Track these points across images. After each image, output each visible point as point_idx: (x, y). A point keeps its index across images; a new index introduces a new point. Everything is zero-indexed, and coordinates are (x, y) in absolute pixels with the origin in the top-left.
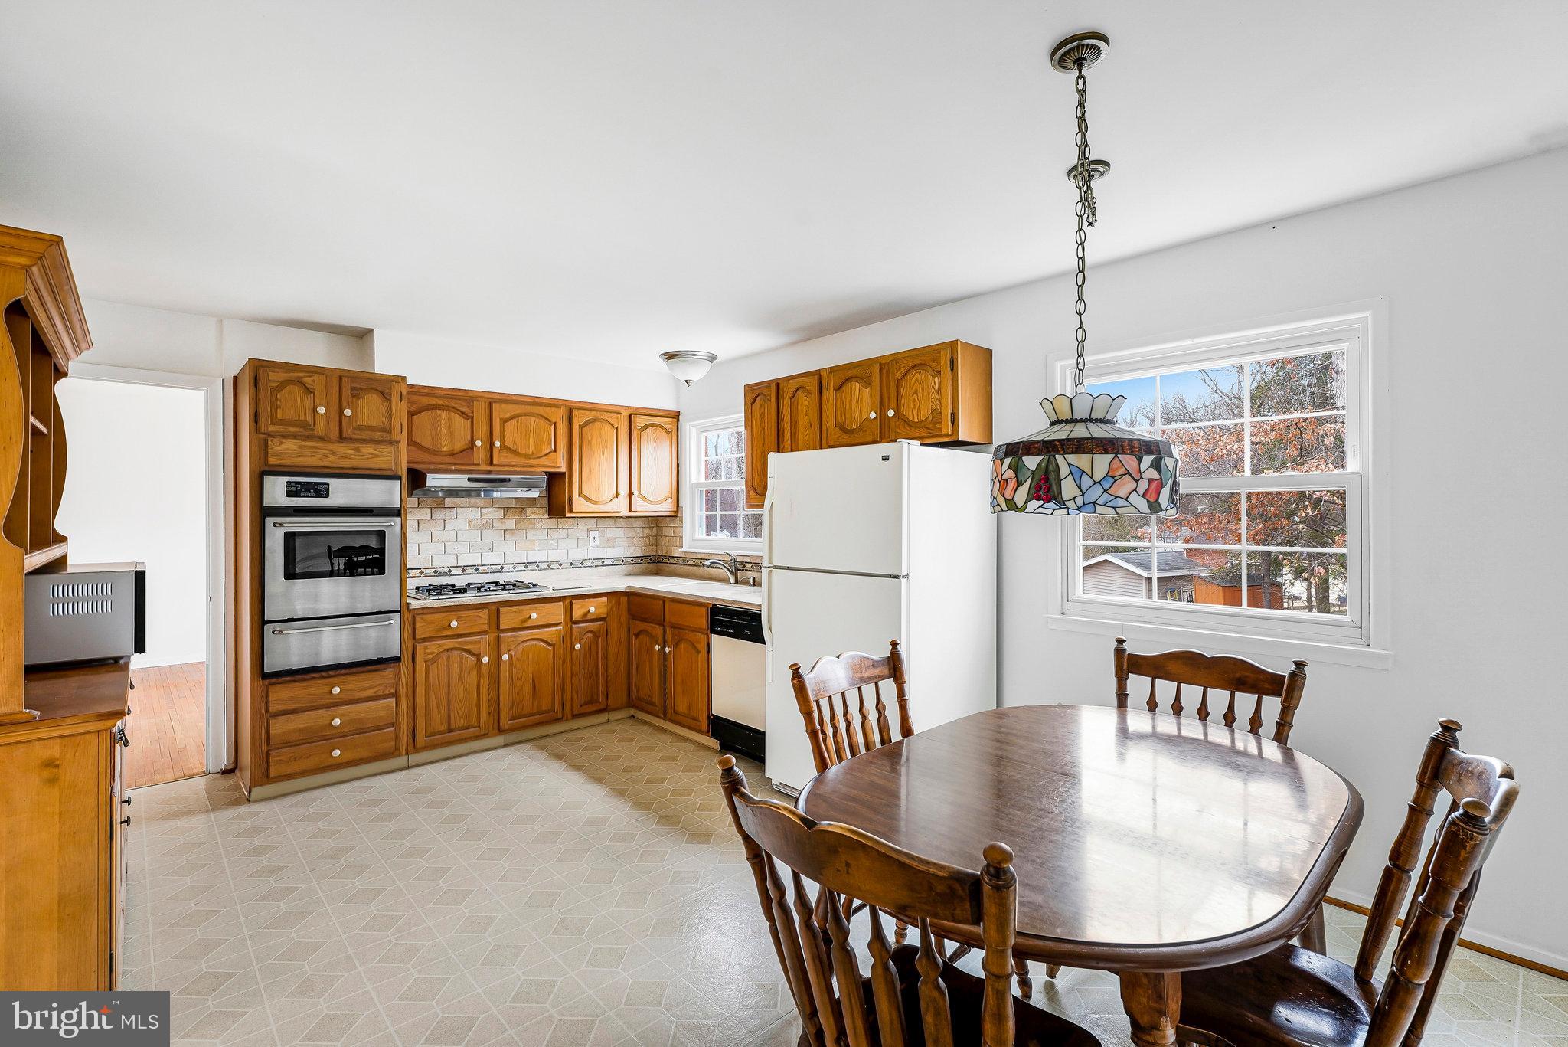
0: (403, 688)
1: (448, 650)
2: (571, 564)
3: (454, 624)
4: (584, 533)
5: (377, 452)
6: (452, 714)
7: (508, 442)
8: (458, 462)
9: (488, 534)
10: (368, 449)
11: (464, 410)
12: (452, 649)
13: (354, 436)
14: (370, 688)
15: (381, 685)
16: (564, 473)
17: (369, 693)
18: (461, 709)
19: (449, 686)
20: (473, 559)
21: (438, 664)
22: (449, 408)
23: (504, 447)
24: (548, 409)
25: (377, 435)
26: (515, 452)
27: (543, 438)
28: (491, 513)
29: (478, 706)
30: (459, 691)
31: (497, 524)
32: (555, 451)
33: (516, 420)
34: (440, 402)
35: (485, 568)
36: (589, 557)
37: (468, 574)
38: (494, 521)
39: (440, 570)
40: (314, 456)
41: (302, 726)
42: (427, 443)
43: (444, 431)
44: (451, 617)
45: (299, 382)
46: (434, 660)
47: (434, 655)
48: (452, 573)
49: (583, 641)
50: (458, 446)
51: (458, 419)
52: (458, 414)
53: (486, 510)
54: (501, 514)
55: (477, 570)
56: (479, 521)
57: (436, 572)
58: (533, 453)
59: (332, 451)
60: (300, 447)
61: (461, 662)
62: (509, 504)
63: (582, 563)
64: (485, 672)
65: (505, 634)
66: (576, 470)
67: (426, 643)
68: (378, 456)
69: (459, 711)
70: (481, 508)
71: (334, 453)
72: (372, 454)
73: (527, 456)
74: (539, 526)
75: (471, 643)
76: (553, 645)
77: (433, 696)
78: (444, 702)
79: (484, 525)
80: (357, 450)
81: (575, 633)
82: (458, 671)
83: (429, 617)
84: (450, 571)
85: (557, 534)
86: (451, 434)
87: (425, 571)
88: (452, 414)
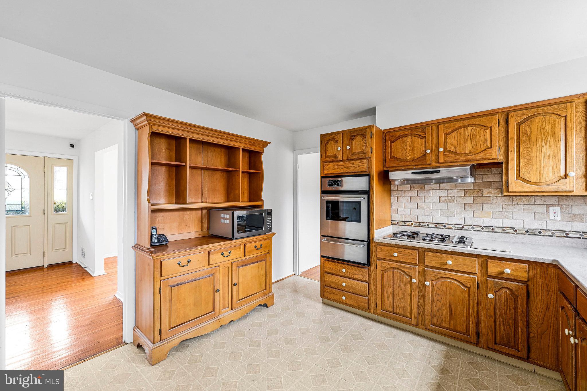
0: (372, 280)
1: (394, 268)
2: (527, 231)
3: (396, 254)
4: (544, 209)
5: (360, 164)
6: (395, 305)
7: (450, 147)
8: (417, 164)
9: (453, 206)
10: (357, 163)
11: (420, 133)
12: (396, 268)
13: (352, 158)
14: (357, 274)
15: (362, 275)
16: (502, 163)
17: (357, 277)
18: (400, 304)
19: (393, 288)
20: (444, 220)
21: (388, 274)
22: (411, 135)
23: (447, 151)
24: (483, 119)
25: (360, 156)
26: (456, 153)
27: (479, 139)
28: (454, 193)
29: (411, 306)
30: (399, 293)
31: (458, 199)
32: (491, 147)
33: (456, 132)
34: (406, 133)
35: (451, 226)
36: (548, 228)
37: (438, 228)
38: (458, 198)
39: (422, 224)
40: (338, 169)
41: (334, 281)
42: (400, 156)
43: (408, 148)
44: (395, 250)
45: (333, 139)
46: (386, 270)
47: (386, 268)
48: (429, 226)
49: (498, 294)
50: (417, 155)
51: (416, 139)
52: (417, 137)
53: (451, 191)
54: (462, 193)
55: (445, 226)
56: (446, 198)
57: (420, 224)
58: (470, 151)
59: (343, 166)
60: (334, 166)
61: (400, 277)
62: (469, 187)
63: (540, 232)
64: (414, 286)
65: (429, 269)
66: (513, 159)
67: (382, 261)
68: (361, 166)
69: (399, 304)
70: (448, 190)
71: (344, 166)
72: (358, 165)
73: (466, 155)
74: (494, 201)
75: (407, 268)
76: (469, 288)
77: (385, 290)
78: (391, 296)
79: (449, 200)
80: (353, 164)
81: (489, 285)
82: (398, 281)
83: (383, 247)
84: (428, 225)
85: (511, 208)
86: (413, 148)
87: (414, 223)
88: (413, 137)
